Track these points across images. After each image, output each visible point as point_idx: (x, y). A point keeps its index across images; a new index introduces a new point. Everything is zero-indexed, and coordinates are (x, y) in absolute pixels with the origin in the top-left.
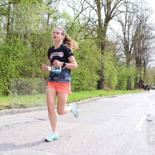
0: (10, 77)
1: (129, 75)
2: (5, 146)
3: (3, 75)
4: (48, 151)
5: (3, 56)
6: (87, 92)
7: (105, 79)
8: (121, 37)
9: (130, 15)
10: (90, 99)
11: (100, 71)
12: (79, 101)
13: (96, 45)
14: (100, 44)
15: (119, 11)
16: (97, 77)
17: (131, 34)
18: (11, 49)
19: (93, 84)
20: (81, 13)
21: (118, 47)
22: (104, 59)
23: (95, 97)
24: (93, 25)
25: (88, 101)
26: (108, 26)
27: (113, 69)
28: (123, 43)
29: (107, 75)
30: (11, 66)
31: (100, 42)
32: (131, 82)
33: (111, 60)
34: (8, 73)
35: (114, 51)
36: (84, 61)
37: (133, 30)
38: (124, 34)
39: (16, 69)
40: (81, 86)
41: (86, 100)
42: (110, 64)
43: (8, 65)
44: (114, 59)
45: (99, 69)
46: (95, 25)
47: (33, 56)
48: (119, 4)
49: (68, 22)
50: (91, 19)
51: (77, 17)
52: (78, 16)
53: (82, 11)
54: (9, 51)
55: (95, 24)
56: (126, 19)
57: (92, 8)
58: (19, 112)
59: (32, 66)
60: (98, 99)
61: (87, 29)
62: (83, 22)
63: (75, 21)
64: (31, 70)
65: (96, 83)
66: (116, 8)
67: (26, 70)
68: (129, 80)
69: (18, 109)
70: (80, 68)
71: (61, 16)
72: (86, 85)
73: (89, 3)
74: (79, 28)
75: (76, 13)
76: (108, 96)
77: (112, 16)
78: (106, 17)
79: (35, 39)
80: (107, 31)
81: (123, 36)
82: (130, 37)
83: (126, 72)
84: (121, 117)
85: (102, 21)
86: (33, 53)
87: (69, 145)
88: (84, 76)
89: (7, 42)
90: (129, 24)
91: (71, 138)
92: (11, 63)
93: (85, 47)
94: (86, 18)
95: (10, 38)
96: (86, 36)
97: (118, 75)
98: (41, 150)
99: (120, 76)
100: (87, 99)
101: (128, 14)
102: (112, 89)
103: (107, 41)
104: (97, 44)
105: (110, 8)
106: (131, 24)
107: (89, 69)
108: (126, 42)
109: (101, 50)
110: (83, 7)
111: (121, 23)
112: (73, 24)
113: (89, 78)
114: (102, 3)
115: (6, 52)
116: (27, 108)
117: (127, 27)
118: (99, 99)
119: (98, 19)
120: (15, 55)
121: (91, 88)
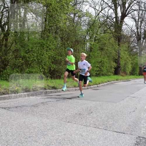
0: (44, 65)
2: (41, 118)
3: (39, 63)
4: (74, 123)
5: (39, 48)
6: (106, 77)
7: (121, 66)
8: (134, 31)
9: (142, 13)
10: (108, 83)
11: (117, 60)
12: (100, 84)
13: (113, 38)
14: (117, 37)
15: (132, 9)
16: (114, 65)
17: (143, 29)
18: (45, 43)
19: (111, 70)
20: (100, 12)
21: (132, 39)
22: (120, 49)
23: (112, 81)
24: (111, 21)
25: (107, 84)
26: (124, 23)
27: (128, 58)
28: (136, 37)
29: (123, 63)
30: (45, 56)
31: (117, 36)
33: (126, 51)
34: (43, 62)
35: (129, 43)
36: (104, 52)
37: (144, 25)
38: (137, 29)
39: (49, 58)
40: (101, 72)
41: (105, 84)
42: (125, 54)
43: (42, 55)
44: (128, 50)
45: (116, 58)
46: (112, 22)
47: (62, 48)
48: (133, 4)
49: (90, 20)
50: (110, 17)
51: (97, 15)
52: (99, 14)
53: (102, 10)
54: (43, 44)
55: (112, 20)
56: (139, 17)
57: (110, 8)
58: (51, 92)
59: (61, 56)
60: (115, 83)
61: (106, 25)
62: (103, 20)
63: (96, 18)
64: (61, 59)
65: (113, 70)
66: (130, 7)
67: (57, 59)
69: (51, 90)
70: (100, 57)
71: (84, 15)
72: (105, 71)
73: (107, 4)
74: (100, 25)
75: (96, 12)
76: (123, 80)
77: (126, 14)
78: (122, 15)
79: (63, 35)
80: (123, 27)
81: (136, 31)
82: (142, 31)
84: (134, 97)
85: (118, 18)
86: (62, 46)
87: (91, 119)
88: (104, 63)
89: (42, 37)
90: (142, 20)
91: (92, 113)
92: (45, 54)
93: (104, 40)
94: (105, 16)
95: (44, 34)
96: (105, 31)
97: (132, 63)
98: (69, 122)
99: (133, 63)
100: (106, 82)
101: (141, 12)
102: (126, 74)
103: (123, 35)
104: (115, 37)
105: (125, 7)
106: (143, 20)
107: (107, 58)
108: (138, 35)
109: (117, 42)
110: (103, 6)
111: (135, 19)
112: (95, 21)
113: (108, 65)
114: (119, 3)
115: (41, 45)
116: (58, 89)
117: (139, 23)
119: (115, 16)
120: (48, 47)
121: (110, 74)
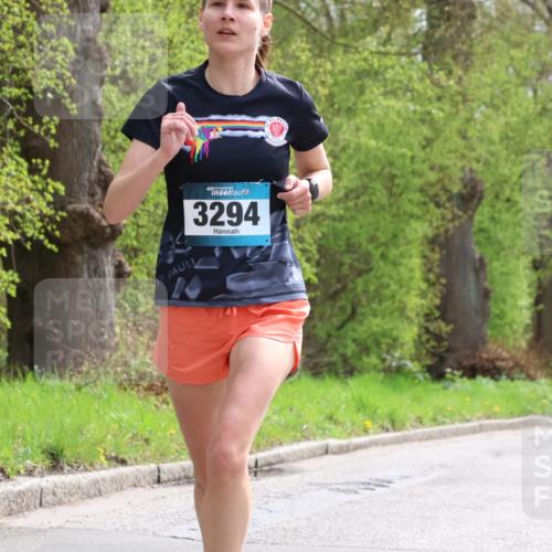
1: (456, 167)
32: (495, 267)
68: (463, 231)
76: (162, 456)
83: (426, 119)
118: (41, 500)
